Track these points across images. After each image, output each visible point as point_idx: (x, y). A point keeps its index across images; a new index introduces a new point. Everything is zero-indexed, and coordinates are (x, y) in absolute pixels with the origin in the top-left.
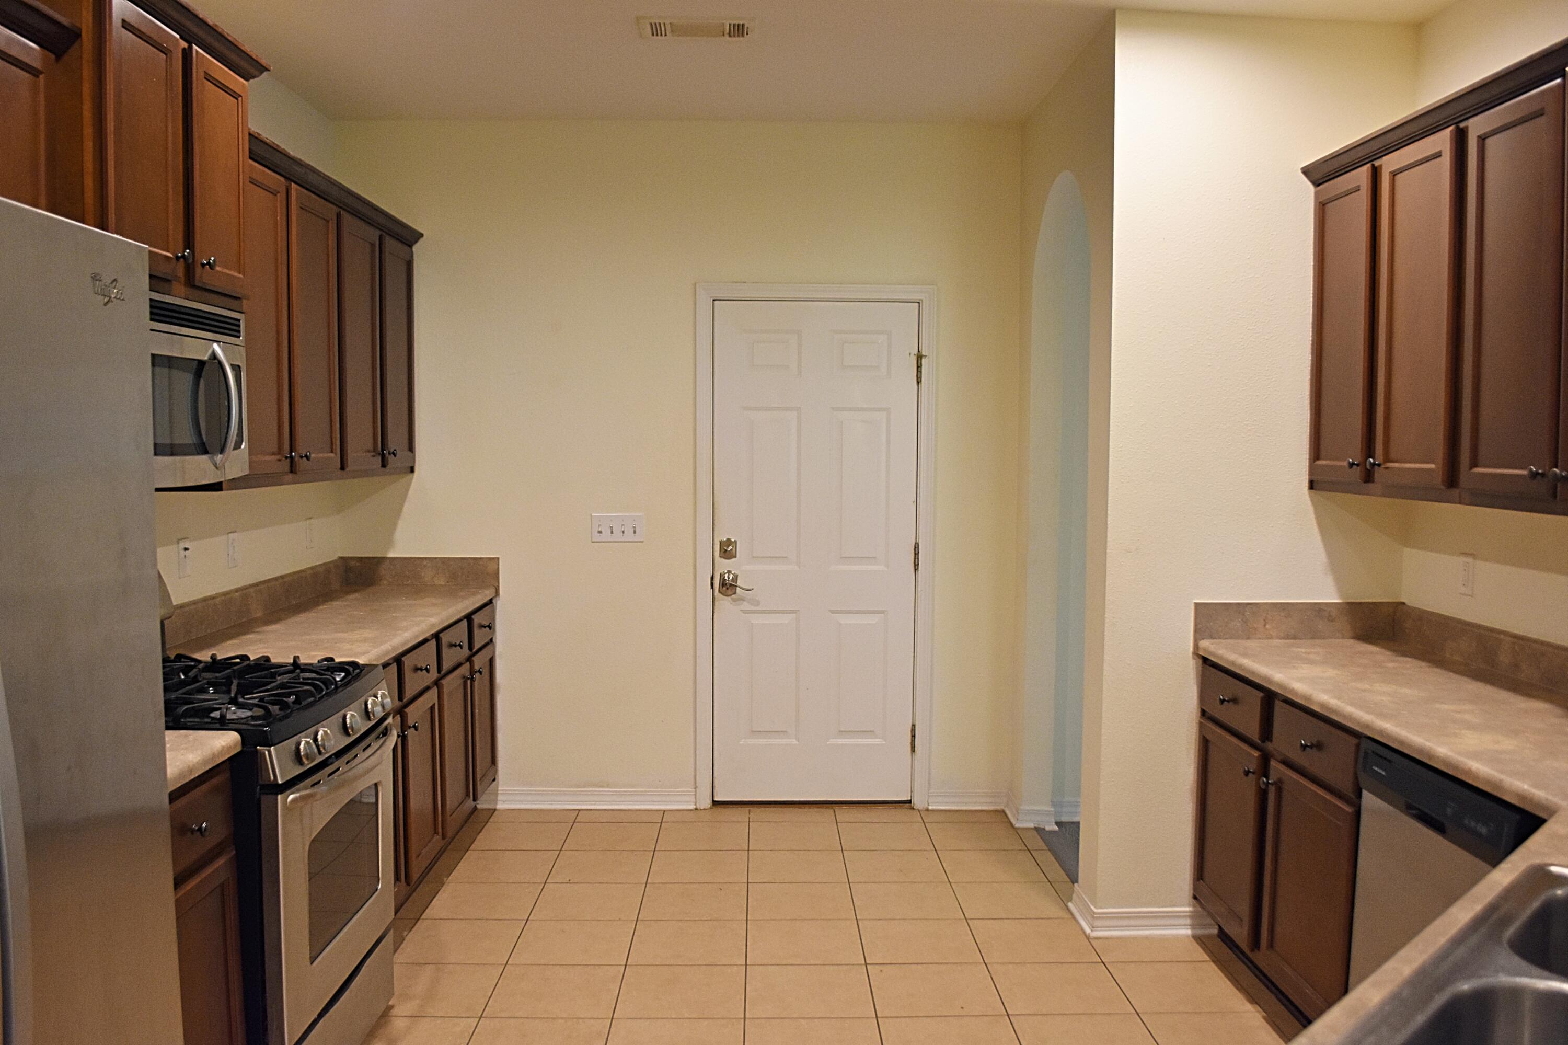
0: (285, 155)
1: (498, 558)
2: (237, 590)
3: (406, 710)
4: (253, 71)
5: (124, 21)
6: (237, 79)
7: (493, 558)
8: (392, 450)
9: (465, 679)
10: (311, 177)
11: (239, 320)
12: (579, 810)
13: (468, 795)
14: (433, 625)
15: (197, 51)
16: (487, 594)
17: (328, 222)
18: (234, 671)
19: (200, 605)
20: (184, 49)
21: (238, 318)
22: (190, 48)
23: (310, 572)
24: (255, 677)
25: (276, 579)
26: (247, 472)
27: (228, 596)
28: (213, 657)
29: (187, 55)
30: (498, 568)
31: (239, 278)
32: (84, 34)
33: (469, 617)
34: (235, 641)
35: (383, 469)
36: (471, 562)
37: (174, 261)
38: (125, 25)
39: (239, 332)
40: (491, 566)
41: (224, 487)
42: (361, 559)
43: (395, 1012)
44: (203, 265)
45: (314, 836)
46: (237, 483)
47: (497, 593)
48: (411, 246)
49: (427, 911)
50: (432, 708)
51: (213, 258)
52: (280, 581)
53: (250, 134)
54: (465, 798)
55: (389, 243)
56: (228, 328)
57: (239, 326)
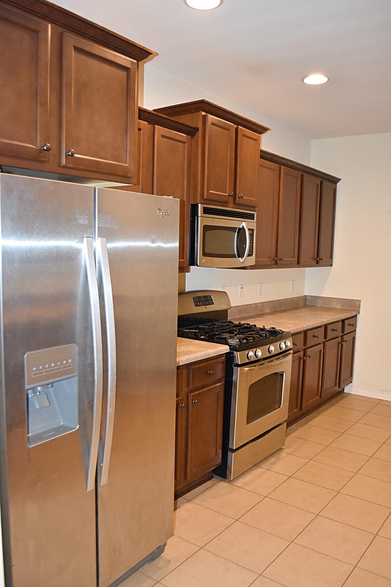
0: (278, 157)
1: (360, 300)
2: (260, 303)
3: (307, 350)
4: (262, 131)
5: (212, 123)
6: (255, 135)
7: (359, 300)
8: (321, 258)
9: (339, 343)
10: (290, 163)
11: (254, 214)
12: (382, 400)
13: (336, 385)
14: (323, 322)
15: (240, 128)
16: (354, 314)
17: (297, 178)
18: (241, 328)
19: (245, 307)
20: (236, 128)
21: (254, 213)
22: (238, 127)
23: (291, 299)
24: (246, 331)
25: (276, 301)
26: (254, 264)
27: (256, 305)
28: (239, 323)
29: (237, 129)
30: (360, 304)
31: (254, 200)
32: (200, 129)
33: (343, 321)
34: (253, 319)
35: (317, 265)
36: (351, 301)
37: (228, 197)
38: (213, 124)
39: (254, 218)
40: (358, 303)
41: (248, 268)
42: (312, 296)
43: (284, 451)
44: (239, 197)
45: (251, 384)
46: (252, 267)
47: (359, 313)
48: (336, 184)
49: (310, 422)
50: (321, 351)
51: (242, 195)
52: (278, 301)
53: (261, 151)
54: (335, 386)
55: (325, 183)
56: (251, 217)
57: (254, 216)
